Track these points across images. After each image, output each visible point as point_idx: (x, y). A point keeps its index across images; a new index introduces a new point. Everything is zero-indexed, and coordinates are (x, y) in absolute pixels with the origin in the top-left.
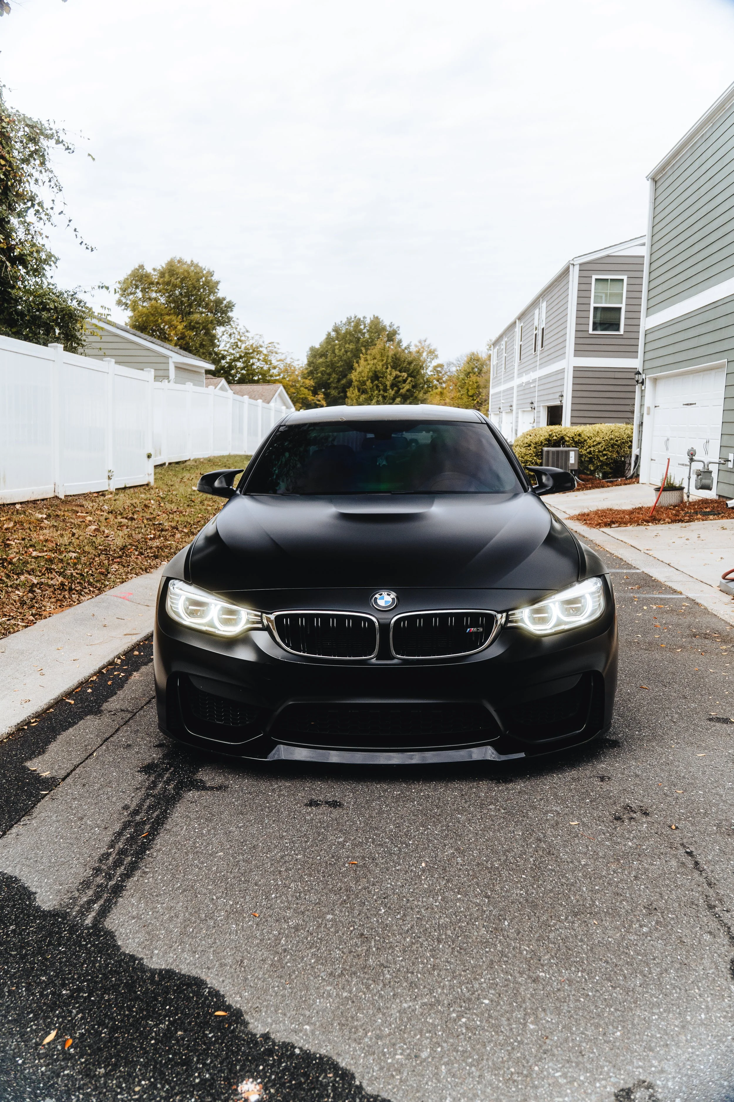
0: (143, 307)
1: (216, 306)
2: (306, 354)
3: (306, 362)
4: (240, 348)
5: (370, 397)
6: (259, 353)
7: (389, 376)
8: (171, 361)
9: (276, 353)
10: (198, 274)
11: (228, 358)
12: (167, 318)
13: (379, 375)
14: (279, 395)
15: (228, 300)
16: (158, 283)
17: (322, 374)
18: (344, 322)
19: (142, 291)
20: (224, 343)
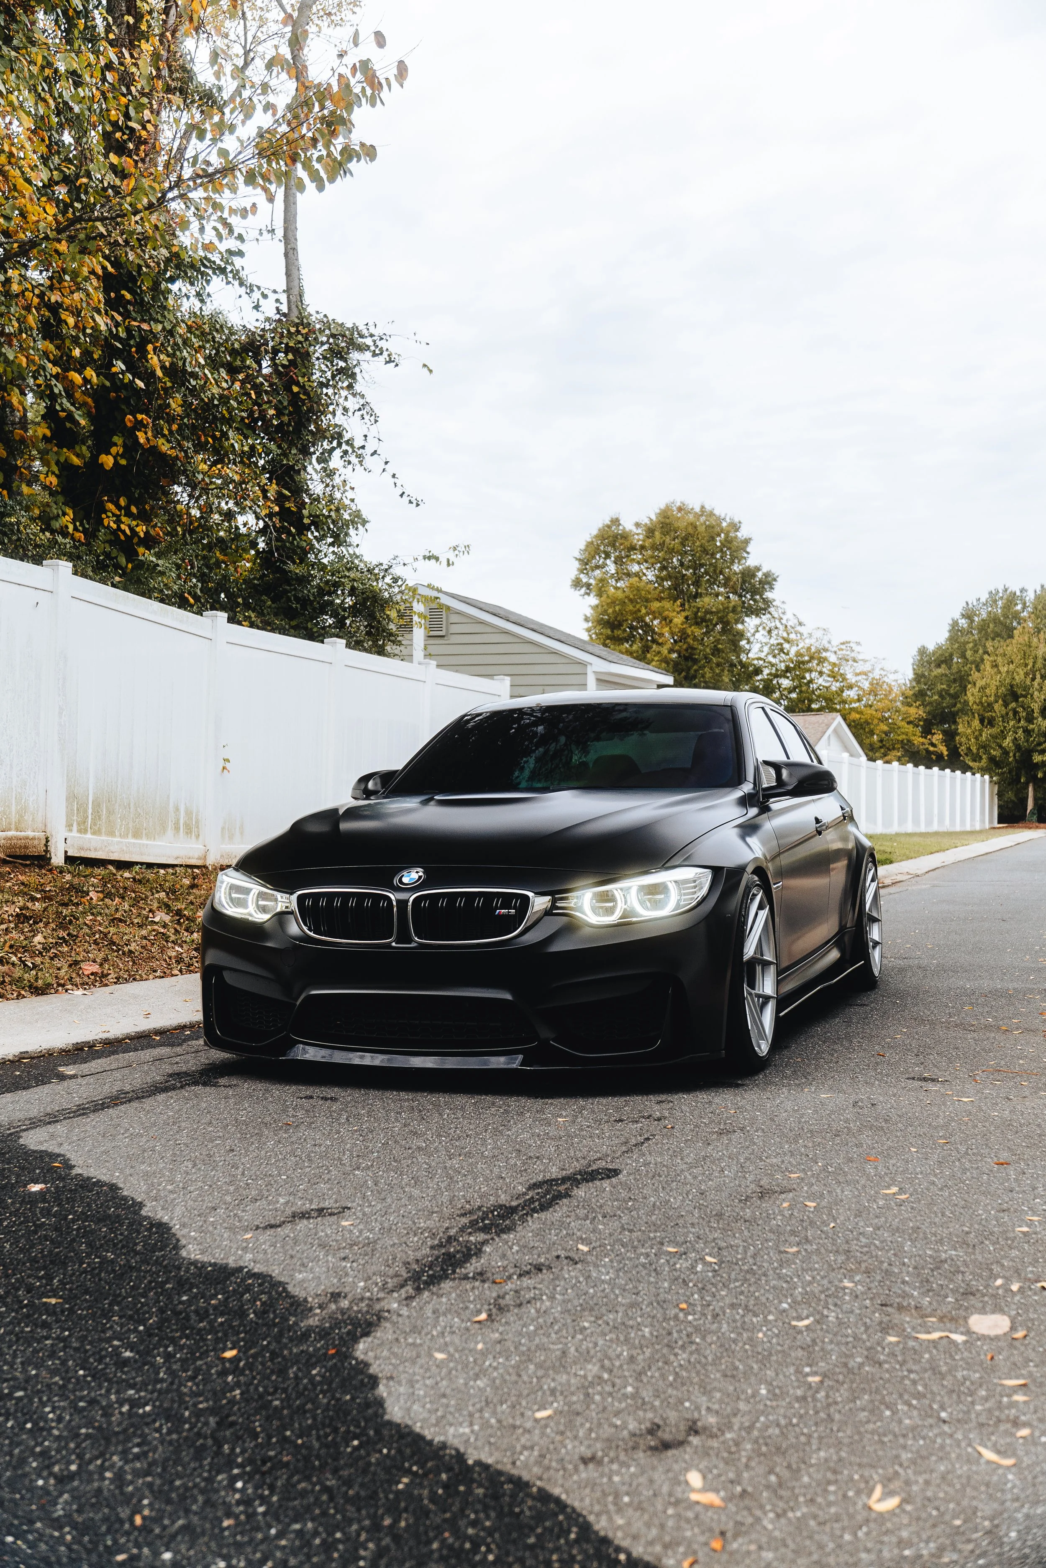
0: (616, 588)
1: (744, 582)
2: (912, 661)
3: (911, 675)
4: (787, 654)
5: (1002, 732)
6: (822, 661)
7: (1036, 693)
8: (590, 670)
9: (855, 661)
10: (713, 530)
11: (766, 671)
12: (656, 605)
13: (1020, 692)
14: (835, 731)
15: (765, 570)
16: (643, 547)
17: (941, 696)
18: (983, 600)
19: (615, 563)
20: (759, 645)
